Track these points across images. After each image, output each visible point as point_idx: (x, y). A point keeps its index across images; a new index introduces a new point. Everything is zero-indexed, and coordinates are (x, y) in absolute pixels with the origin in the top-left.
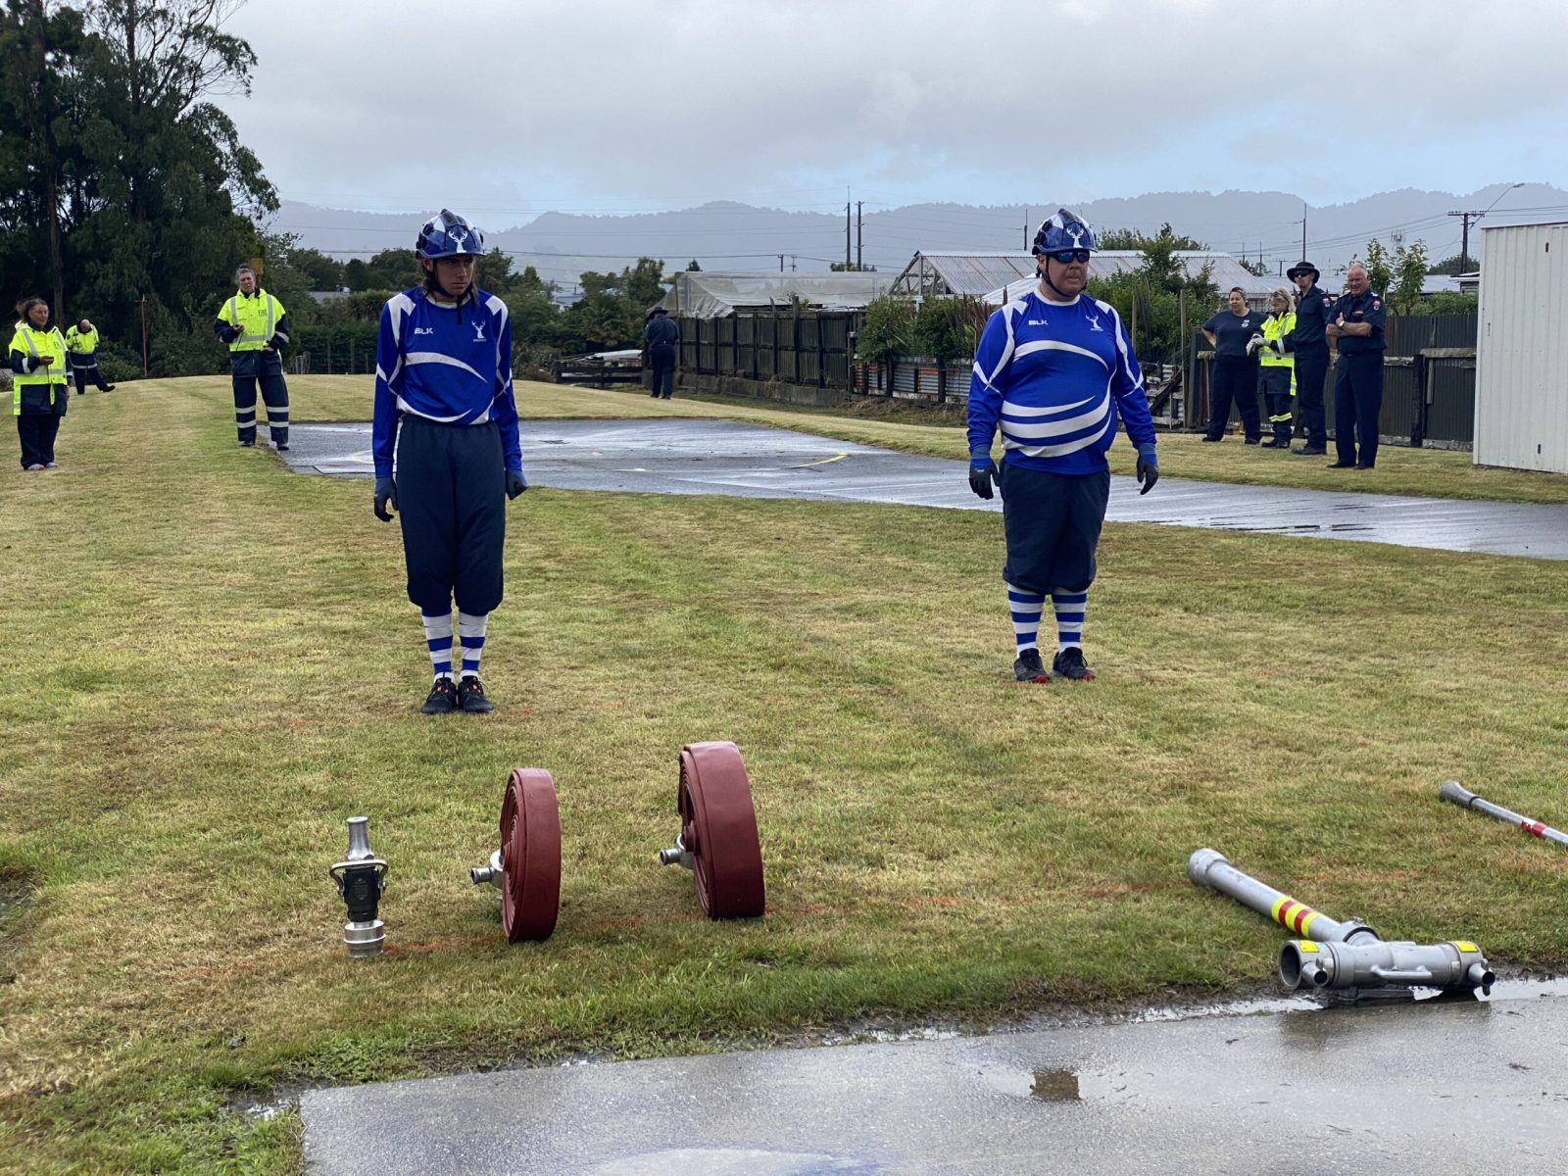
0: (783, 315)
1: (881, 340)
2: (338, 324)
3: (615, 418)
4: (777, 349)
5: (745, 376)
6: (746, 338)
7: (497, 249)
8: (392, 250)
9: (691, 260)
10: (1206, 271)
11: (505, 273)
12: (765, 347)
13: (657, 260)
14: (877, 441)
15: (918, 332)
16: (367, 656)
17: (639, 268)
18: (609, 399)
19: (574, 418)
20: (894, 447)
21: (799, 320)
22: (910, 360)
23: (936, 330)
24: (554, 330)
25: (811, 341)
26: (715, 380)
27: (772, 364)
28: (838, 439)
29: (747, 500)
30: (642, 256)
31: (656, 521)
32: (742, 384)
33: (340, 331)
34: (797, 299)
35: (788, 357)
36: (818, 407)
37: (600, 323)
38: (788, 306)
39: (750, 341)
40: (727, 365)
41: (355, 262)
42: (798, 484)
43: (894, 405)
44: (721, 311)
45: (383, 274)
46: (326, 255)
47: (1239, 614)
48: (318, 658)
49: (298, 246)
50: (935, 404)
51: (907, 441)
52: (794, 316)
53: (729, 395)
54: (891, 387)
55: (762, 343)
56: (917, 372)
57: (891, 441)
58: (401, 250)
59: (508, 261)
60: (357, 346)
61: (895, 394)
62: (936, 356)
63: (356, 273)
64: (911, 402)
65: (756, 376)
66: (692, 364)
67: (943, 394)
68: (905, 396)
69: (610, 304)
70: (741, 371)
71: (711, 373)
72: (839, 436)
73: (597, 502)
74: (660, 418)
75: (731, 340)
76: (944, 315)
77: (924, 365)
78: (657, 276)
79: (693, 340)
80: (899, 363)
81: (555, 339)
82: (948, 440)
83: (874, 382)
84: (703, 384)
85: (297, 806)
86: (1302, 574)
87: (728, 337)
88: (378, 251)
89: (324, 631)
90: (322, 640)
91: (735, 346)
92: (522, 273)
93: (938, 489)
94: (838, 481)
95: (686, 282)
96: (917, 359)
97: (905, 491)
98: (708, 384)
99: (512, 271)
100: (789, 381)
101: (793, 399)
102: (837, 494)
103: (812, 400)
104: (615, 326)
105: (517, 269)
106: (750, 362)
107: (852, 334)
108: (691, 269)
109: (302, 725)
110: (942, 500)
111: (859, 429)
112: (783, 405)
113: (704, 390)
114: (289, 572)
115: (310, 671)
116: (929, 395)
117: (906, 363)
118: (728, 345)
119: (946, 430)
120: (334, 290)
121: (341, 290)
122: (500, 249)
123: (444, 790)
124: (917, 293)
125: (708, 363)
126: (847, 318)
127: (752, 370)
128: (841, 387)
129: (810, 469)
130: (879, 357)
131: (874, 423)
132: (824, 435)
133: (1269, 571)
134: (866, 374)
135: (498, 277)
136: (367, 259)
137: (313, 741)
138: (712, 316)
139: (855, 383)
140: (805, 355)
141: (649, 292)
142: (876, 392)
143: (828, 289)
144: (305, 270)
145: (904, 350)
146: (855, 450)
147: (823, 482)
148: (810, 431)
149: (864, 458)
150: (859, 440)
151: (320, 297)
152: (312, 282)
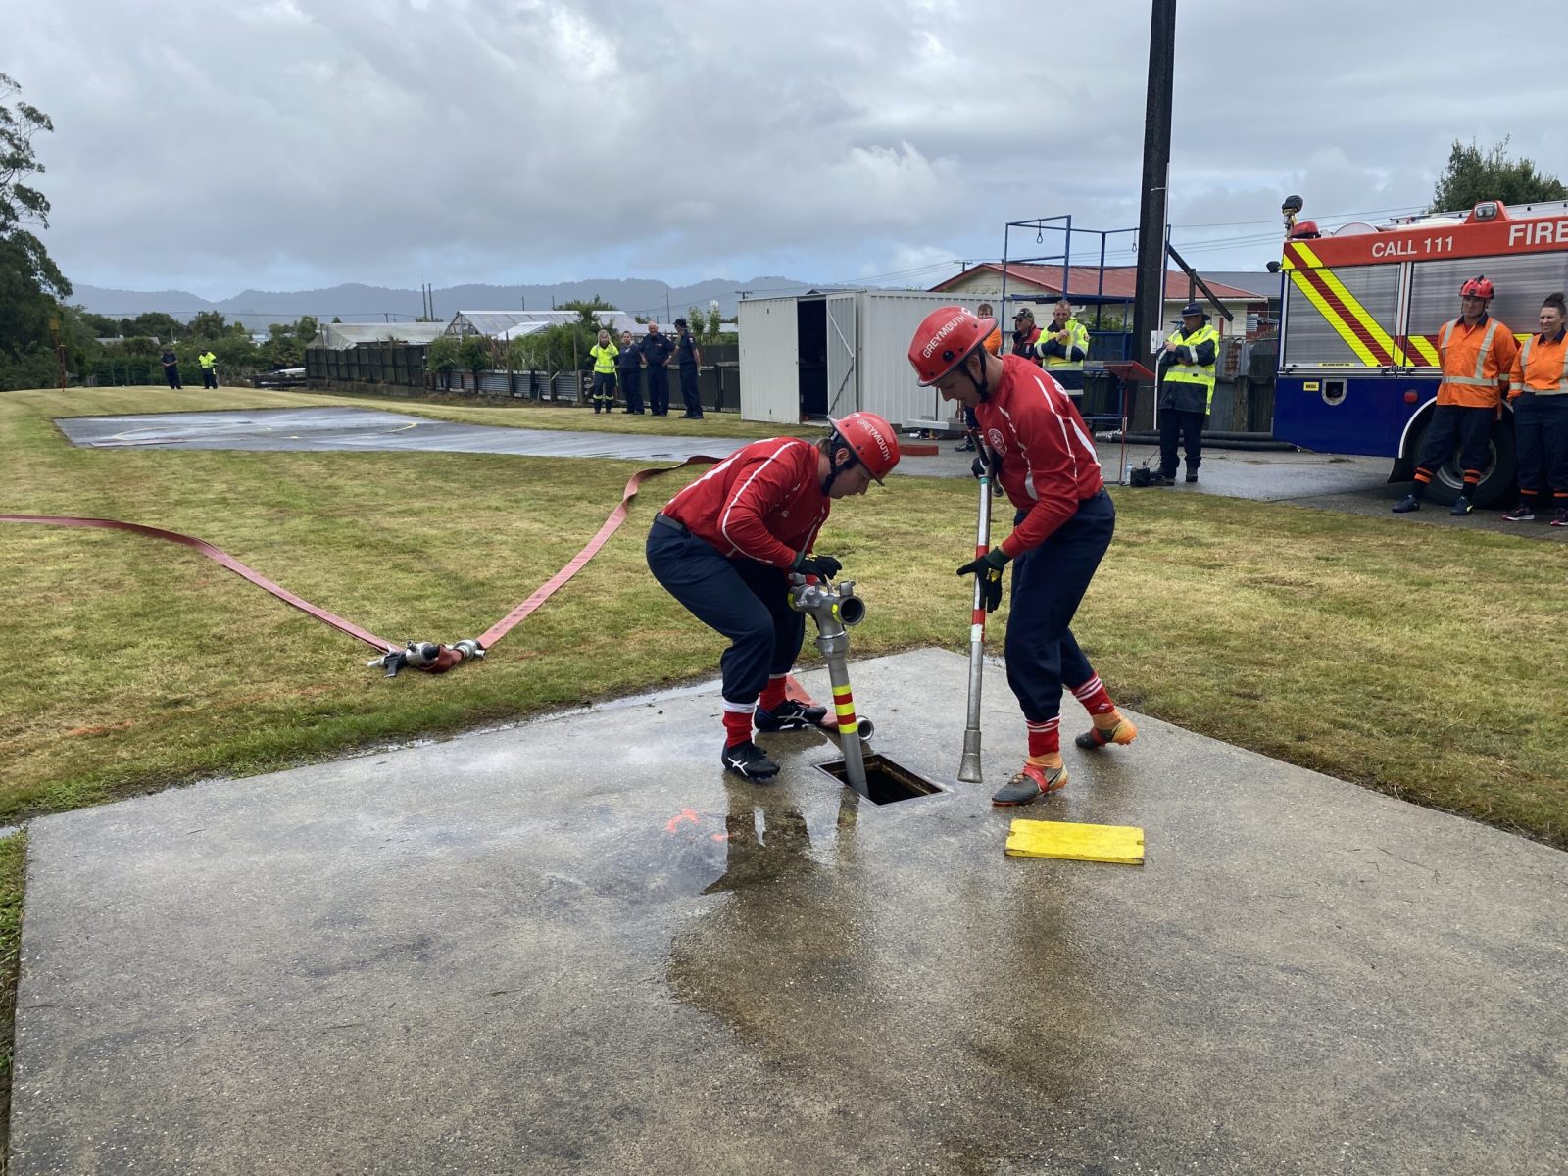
1: (441, 360)
3: (284, 408)
4: (384, 366)
5: (367, 381)
6: (365, 360)
9: (335, 316)
10: (611, 322)
11: (221, 325)
12: (376, 365)
13: (314, 318)
14: (434, 416)
15: (461, 356)
16: (108, 556)
17: (304, 321)
18: (283, 398)
19: (258, 409)
20: (445, 419)
21: (395, 350)
23: (471, 354)
24: (254, 357)
26: (349, 384)
27: (381, 374)
28: (414, 415)
29: (354, 453)
30: (304, 314)
31: (300, 467)
32: (363, 386)
34: (392, 338)
36: (405, 397)
37: (281, 353)
38: (388, 342)
39: (367, 362)
40: (356, 376)
41: (126, 321)
42: (385, 442)
43: (449, 396)
44: (350, 346)
45: (145, 327)
46: (106, 317)
49: (86, 311)
51: (453, 416)
52: (391, 347)
53: (357, 393)
54: (448, 386)
55: (374, 362)
56: (462, 378)
59: (223, 319)
61: (451, 390)
62: (471, 369)
63: (127, 326)
64: (460, 394)
65: (372, 381)
66: (335, 375)
67: (477, 389)
68: (456, 390)
69: (288, 343)
70: (363, 379)
71: (346, 380)
73: (266, 457)
74: (310, 407)
75: (357, 361)
76: (474, 345)
77: (466, 373)
78: (314, 326)
79: (334, 361)
80: (452, 373)
81: (255, 363)
82: (474, 415)
83: (439, 384)
84: (342, 385)
85: (51, 649)
87: (354, 360)
88: (140, 313)
89: (82, 542)
90: (79, 548)
91: (359, 364)
92: (232, 325)
93: (465, 442)
94: (410, 440)
95: (330, 329)
96: (462, 371)
97: (447, 443)
99: (226, 324)
100: (392, 383)
101: (393, 394)
102: (408, 447)
103: (406, 394)
104: (291, 355)
105: (229, 323)
106: (368, 374)
107: (424, 357)
108: (334, 321)
109: (61, 600)
110: (466, 448)
111: (426, 410)
112: (389, 397)
113: (342, 390)
115: (69, 567)
116: (469, 390)
117: (456, 372)
118: (354, 364)
119: (478, 409)
120: (112, 336)
121: (118, 337)
123: (147, 633)
124: (460, 334)
125: (344, 374)
126: (421, 349)
127: (370, 378)
128: (421, 388)
129: (394, 433)
130: (440, 369)
131: (435, 406)
132: (406, 414)
134: (434, 379)
137: (66, 608)
138: (345, 348)
139: (428, 384)
140: (400, 369)
141: (310, 336)
142: (440, 387)
143: (414, 332)
145: (454, 366)
146: (423, 422)
147: (401, 440)
148: (398, 412)
149: (426, 426)
150: (425, 416)
151: (104, 341)
152: (98, 332)
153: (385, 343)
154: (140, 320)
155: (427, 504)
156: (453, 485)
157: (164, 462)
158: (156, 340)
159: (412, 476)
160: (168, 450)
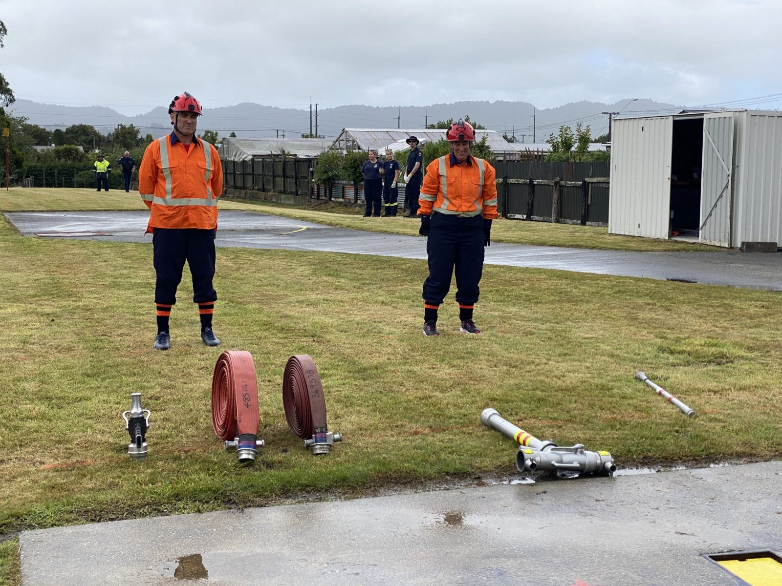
0: (277, 159)
1: (326, 172)
2: (49, 162)
4: (274, 176)
5: (258, 190)
6: (259, 171)
7: (132, 125)
8: (77, 125)
9: (232, 132)
10: (484, 140)
11: (135, 137)
12: (268, 175)
13: (214, 132)
14: (322, 221)
15: (344, 168)
16: (59, 326)
17: (205, 135)
20: (330, 224)
21: (285, 163)
22: (340, 182)
23: (353, 167)
25: (290, 173)
26: (243, 192)
27: (272, 184)
28: (303, 220)
29: (255, 250)
30: (206, 129)
32: (256, 194)
33: (50, 166)
34: (284, 152)
35: (280, 180)
36: (294, 205)
38: (280, 155)
39: (261, 172)
40: (249, 184)
41: (58, 131)
42: (282, 242)
43: (332, 205)
44: (246, 157)
45: (73, 137)
46: (42, 127)
47: (492, 304)
48: (34, 327)
49: (27, 122)
50: (352, 204)
51: (338, 221)
52: (282, 160)
53: (250, 200)
54: (331, 196)
55: (267, 173)
56: (343, 188)
57: (329, 221)
58: (81, 125)
59: (138, 132)
60: (59, 173)
61: (333, 199)
62: (353, 180)
63: (59, 136)
64: (341, 203)
65: (264, 190)
66: (232, 183)
67: (356, 199)
68: (338, 200)
70: (256, 188)
71: (241, 188)
72: (303, 219)
75: (251, 172)
76: (356, 160)
77: (347, 184)
78: (214, 139)
79: (232, 172)
80: (335, 183)
83: (322, 192)
84: (237, 194)
86: (524, 285)
87: (249, 170)
88: (69, 124)
89: (37, 313)
90: (36, 318)
91: (253, 174)
92: (144, 137)
94: (302, 241)
95: (228, 143)
96: (344, 182)
97: (334, 245)
98: (240, 194)
99: (139, 136)
100: (280, 192)
101: (282, 202)
102: (301, 247)
103: (292, 202)
105: (142, 135)
106: (261, 183)
107: (311, 169)
108: (231, 136)
109: (25, 359)
110: (352, 250)
111: (313, 215)
112: (277, 204)
113: (238, 197)
114: (20, 285)
115: (29, 333)
116: (350, 200)
117: (338, 183)
118: (249, 174)
119: (357, 216)
120: (46, 145)
121: (50, 145)
122: (134, 125)
124: (344, 149)
125: (239, 183)
126: (309, 161)
127: (262, 187)
128: (306, 195)
129: (288, 235)
130: (324, 181)
131: (321, 213)
132: (296, 218)
133: (509, 282)
134: (319, 189)
135: (132, 140)
136: (64, 130)
137: (30, 366)
138: (241, 160)
139: (313, 194)
140: (288, 179)
142: (323, 198)
143: (301, 147)
144: (31, 135)
145: (337, 177)
146: (312, 226)
147: (294, 241)
148: (289, 217)
149: (315, 229)
150: (313, 221)
151: (39, 148)
152: (35, 141)
153: (277, 156)
154: (69, 131)
155: (322, 297)
156: (342, 280)
157: (96, 251)
158: (81, 148)
159: (307, 272)
160: (100, 241)
